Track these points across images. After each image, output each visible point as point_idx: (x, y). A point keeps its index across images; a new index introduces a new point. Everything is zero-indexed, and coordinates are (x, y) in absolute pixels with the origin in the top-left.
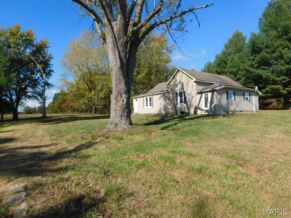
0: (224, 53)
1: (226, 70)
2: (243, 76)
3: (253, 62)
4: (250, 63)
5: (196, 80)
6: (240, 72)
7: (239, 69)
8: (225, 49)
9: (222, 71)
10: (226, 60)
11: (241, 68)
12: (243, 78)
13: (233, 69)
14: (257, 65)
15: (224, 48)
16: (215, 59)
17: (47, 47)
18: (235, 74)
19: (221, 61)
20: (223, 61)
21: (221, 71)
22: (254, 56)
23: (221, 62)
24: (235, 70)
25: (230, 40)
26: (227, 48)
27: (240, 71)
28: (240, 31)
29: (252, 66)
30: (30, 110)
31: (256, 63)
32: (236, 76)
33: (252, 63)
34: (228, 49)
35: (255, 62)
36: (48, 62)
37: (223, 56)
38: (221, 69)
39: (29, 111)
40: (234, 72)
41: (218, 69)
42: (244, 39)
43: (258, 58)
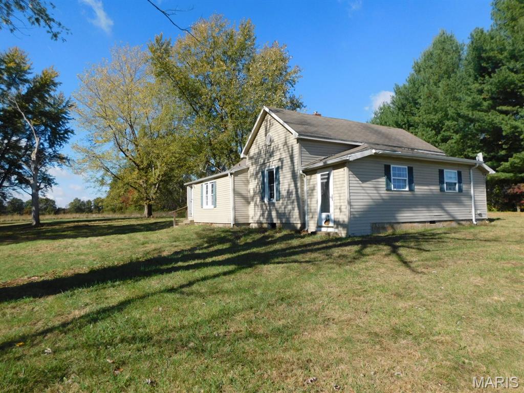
0: (413, 82)
1: (416, 119)
2: (456, 132)
3: (479, 98)
4: (470, 99)
5: (301, 137)
6: (447, 123)
7: (446, 115)
8: (415, 74)
9: (408, 121)
10: (416, 97)
11: (451, 112)
12: (456, 137)
13: (432, 116)
14: (489, 104)
15: (413, 72)
16: (393, 97)
17: (55, 84)
18: (437, 128)
19: (407, 99)
20: (410, 99)
21: (406, 121)
22: (480, 82)
23: (406, 102)
24: (435, 118)
25: (426, 55)
26: (420, 71)
27: (448, 120)
28: (449, 33)
29: (475, 106)
30: (81, 204)
31: (484, 99)
32: (437, 133)
33: (474, 98)
34: (422, 72)
35: (482, 97)
36: (64, 115)
37: (411, 88)
38: (406, 117)
39: (78, 207)
40: (434, 122)
41: (400, 118)
42: (457, 50)
43: (490, 85)
